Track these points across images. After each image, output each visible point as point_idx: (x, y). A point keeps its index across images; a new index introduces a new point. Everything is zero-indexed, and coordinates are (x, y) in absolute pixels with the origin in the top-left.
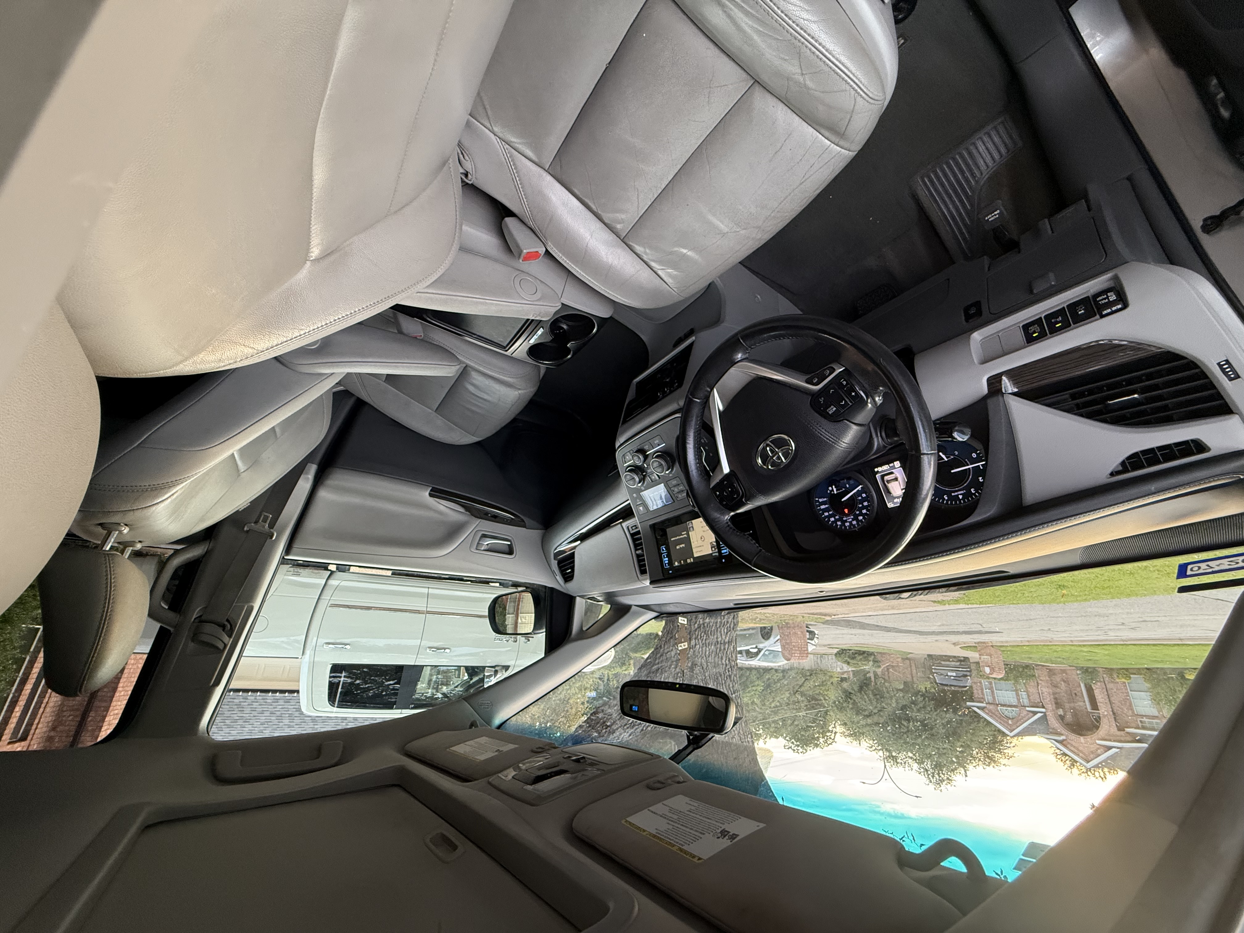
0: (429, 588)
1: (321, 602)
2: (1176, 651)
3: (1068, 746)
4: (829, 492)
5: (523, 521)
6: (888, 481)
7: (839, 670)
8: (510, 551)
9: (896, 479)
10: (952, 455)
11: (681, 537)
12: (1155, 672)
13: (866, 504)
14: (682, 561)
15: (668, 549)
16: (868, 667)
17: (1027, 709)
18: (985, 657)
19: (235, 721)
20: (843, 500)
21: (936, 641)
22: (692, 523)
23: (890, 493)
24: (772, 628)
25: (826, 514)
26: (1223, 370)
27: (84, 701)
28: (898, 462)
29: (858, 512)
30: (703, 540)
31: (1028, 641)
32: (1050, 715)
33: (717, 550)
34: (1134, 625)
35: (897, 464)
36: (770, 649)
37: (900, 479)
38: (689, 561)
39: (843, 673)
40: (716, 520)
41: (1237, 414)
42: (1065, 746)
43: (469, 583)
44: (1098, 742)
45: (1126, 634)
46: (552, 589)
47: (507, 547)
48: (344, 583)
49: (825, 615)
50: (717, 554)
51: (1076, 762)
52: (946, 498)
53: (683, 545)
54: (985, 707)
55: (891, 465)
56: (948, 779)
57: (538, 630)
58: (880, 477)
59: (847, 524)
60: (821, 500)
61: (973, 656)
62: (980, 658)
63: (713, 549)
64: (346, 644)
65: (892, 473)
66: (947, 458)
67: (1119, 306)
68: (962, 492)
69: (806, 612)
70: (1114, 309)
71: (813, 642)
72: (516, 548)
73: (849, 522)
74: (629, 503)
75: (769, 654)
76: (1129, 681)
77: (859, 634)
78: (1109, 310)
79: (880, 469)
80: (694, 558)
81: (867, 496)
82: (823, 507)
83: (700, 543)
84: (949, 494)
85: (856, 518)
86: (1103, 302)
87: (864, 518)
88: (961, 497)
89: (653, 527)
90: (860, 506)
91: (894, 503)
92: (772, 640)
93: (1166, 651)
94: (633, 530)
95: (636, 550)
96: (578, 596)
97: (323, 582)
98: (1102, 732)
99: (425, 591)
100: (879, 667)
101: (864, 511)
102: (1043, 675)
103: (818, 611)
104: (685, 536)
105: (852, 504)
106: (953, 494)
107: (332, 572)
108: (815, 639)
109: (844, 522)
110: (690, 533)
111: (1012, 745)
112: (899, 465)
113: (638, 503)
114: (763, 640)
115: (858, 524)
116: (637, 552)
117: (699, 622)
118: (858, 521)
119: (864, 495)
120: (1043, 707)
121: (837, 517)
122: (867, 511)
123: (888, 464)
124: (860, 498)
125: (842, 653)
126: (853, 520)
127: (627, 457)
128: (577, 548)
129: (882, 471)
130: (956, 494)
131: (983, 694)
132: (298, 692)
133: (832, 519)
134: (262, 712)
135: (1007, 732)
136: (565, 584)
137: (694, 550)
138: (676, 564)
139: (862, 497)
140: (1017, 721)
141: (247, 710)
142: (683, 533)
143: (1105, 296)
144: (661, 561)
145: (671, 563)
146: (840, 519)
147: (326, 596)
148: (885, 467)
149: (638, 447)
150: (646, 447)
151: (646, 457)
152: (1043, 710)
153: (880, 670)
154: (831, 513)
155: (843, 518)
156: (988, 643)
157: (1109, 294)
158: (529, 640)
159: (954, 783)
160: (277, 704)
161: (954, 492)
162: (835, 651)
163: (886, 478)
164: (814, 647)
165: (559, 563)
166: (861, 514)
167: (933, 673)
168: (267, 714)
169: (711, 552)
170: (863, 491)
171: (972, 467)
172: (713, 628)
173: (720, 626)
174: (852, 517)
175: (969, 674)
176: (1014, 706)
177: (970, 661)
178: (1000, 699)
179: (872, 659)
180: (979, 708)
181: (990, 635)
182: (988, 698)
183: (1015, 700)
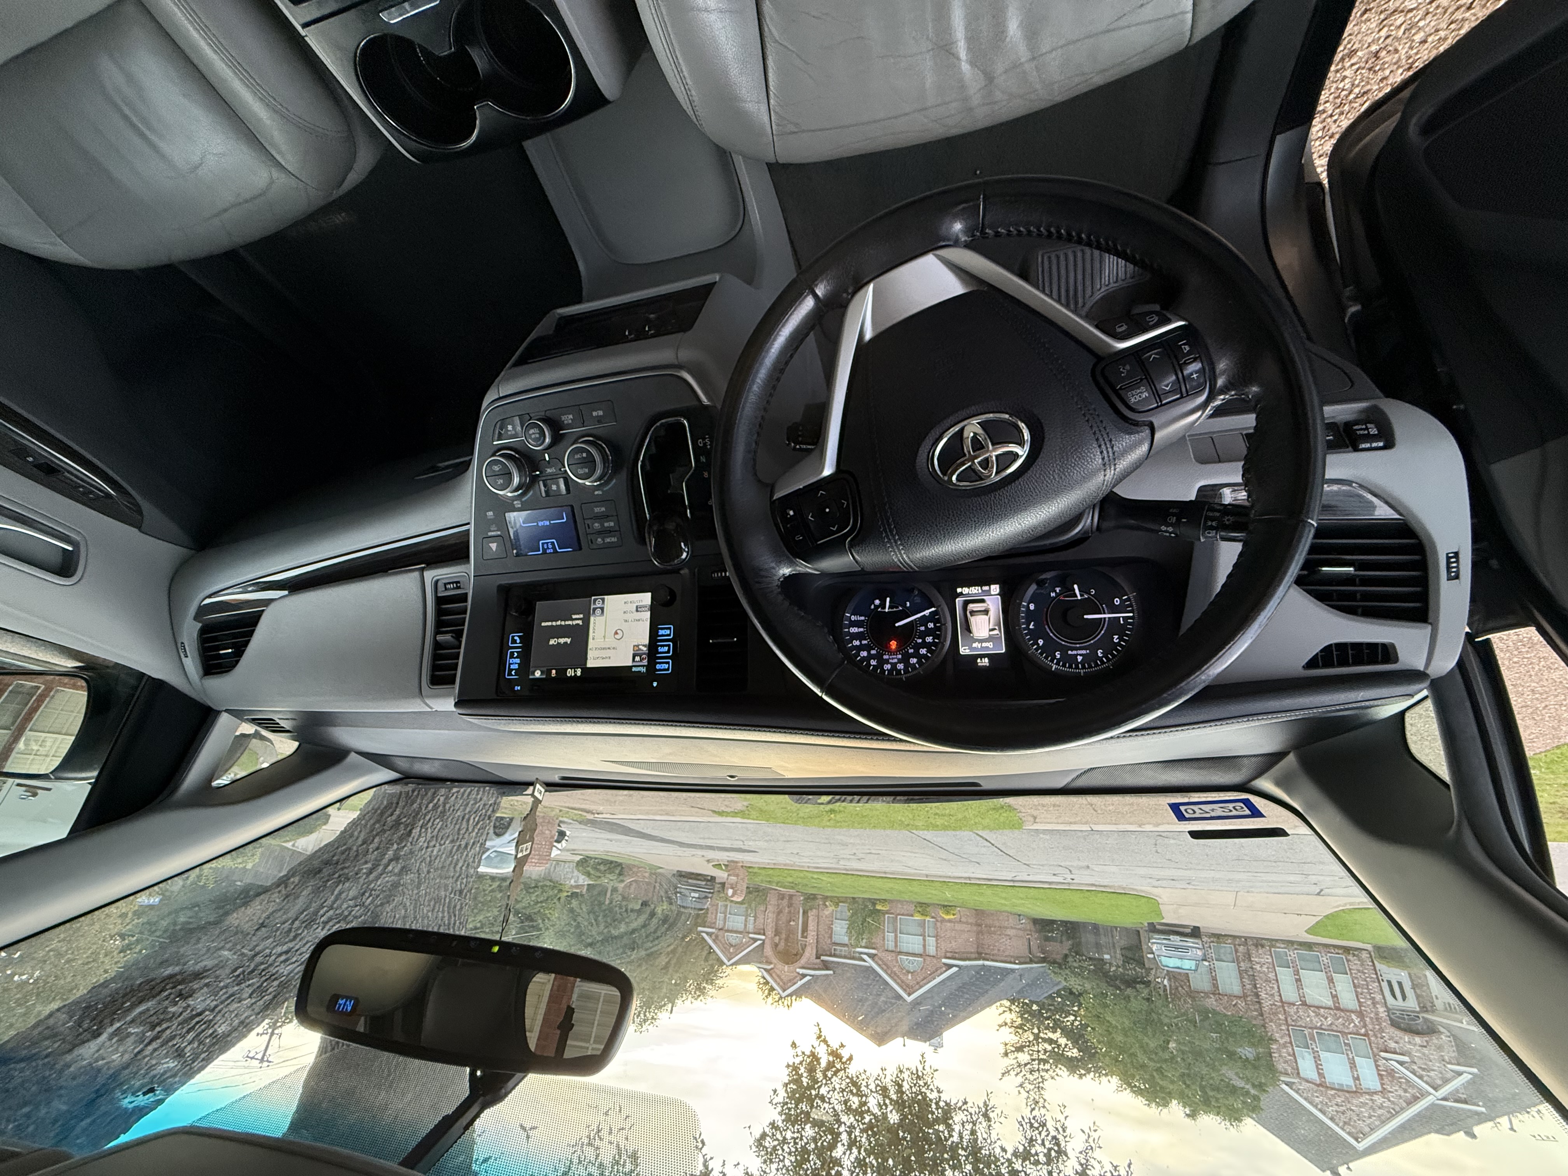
2: (879, 883)
3: (774, 975)
4: (873, 607)
5: (140, 512)
6: (973, 613)
7: (572, 882)
8: (65, 567)
9: (986, 612)
10: (1087, 593)
11: (570, 623)
12: (858, 902)
13: (929, 639)
14: (554, 672)
15: (527, 641)
16: (608, 881)
17: (751, 936)
18: (733, 879)
20: (897, 625)
21: (693, 855)
22: (603, 600)
23: (970, 631)
24: (512, 819)
25: (856, 643)
26: (1448, 563)
28: (997, 586)
29: (911, 651)
30: (618, 637)
32: (768, 942)
33: (645, 662)
34: (861, 856)
35: (995, 589)
36: (499, 850)
37: (992, 613)
38: (570, 673)
39: (577, 887)
40: (763, 573)
41: (1431, 624)
42: (771, 975)
44: (798, 970)
45: (855, 865)
46: (160, 684)
47: (60, 553)
49: (588, 812)
50: (643, 670)
51: (774, 990)
52: (1058, 656)
53: (569, 640)
54: (713, 933)
55: (986, 588)
56: (653, 1018)
57: (74, 770)
58: (961, 604)
59: (887, 667)
60: (853, 618)
61: (721, 875)
62: (727, 879)
63: (637, 659)
65: (983, 601)
66: (1081, 595)
67: (1381, 444)
68: (1084, 652)
69: (567, 805)
70: (1374, 445)
71: (559, 845)
72: (86, 566)
73: (891, 663)
74: (468, 530)
75: (496, 857)
76: (837, 909)
77: (616, 841)
78: (1368, 445)
79: (966, 590)
80: (585, 670)
81: (937, 628)
82: (854, 630)
83: (610, 641)
84: (1064, 650)
85: (905, 659)
86: (1362, 432)
87: (918, 662)
88: (1080, 658)
89: (505, 591)
90: (920, 641)
91: (971, 649)
92: (507, 837)
93: (872, 882)
94: (446, 589)
95: (437, 631)
96: (227, 711)
98: (803, 961)
100: (622, 881)
101: (923, 651)
102: (773, 900)
103: (583, 806)
104: (580, 622)
105: (907, 635)
106: (1070, 652)
108: (564, 842)
109: (882, 662)
110: (592, 619)
111: (726, 974)
112: (998, 591)
113: (490, 534)
114: (494, 837)
115: (906, 671)
116: (440, 638)
117: (439, 800)
118: (907, 664)
119: (931, 625)
120: (764, 934)
121: (873, 652)
122: (927, 652)
123: (981, 585)
124: (923, 628)
125: (584, 863)
126: (900, 661)
127: (510, 427)
128: (272, 606)
129: (968, 595)
130: (1075, 652)
131: (716, 918)
133: (864, 654)
135: (725, 961)
136: (201, 679)
137: (591, 654)
138: (538, 674)
139: (926, 627)
140: (739, 947)
142: (574, 617)
143: (1364, 427)
144: (502, 662)
145: (525, 667)
146: (878, 657)
148: (975, 590)
149: (548, 414)
150: (568, 419)
151: (557, 439)
152: (763, 937)
153: (622, 885)
154: (864, 642)
155: (883, 655)
156: (741, 862)
157: (1369, 426)
158: (35, 795)
159: (657, 1023)
161: (1072, 649)
162: (578, 858)
163: (971, 607)
164: (559, 852)
165: (203, 631)
166: (916, 655)
167: (676, 893)
169: (630, 664)
170: (932, 617)
171: (1109, 618)
172: (459, 813)
173: (470, 812)
174: (900, 656)
175: (710, 895)
176: (740, 933)
177: (717, 881)
178: (729, 925)
179: (617, 872)
180: (707, 933)
181: (746, 854)
182: (719, 923)
183: (743, 926)
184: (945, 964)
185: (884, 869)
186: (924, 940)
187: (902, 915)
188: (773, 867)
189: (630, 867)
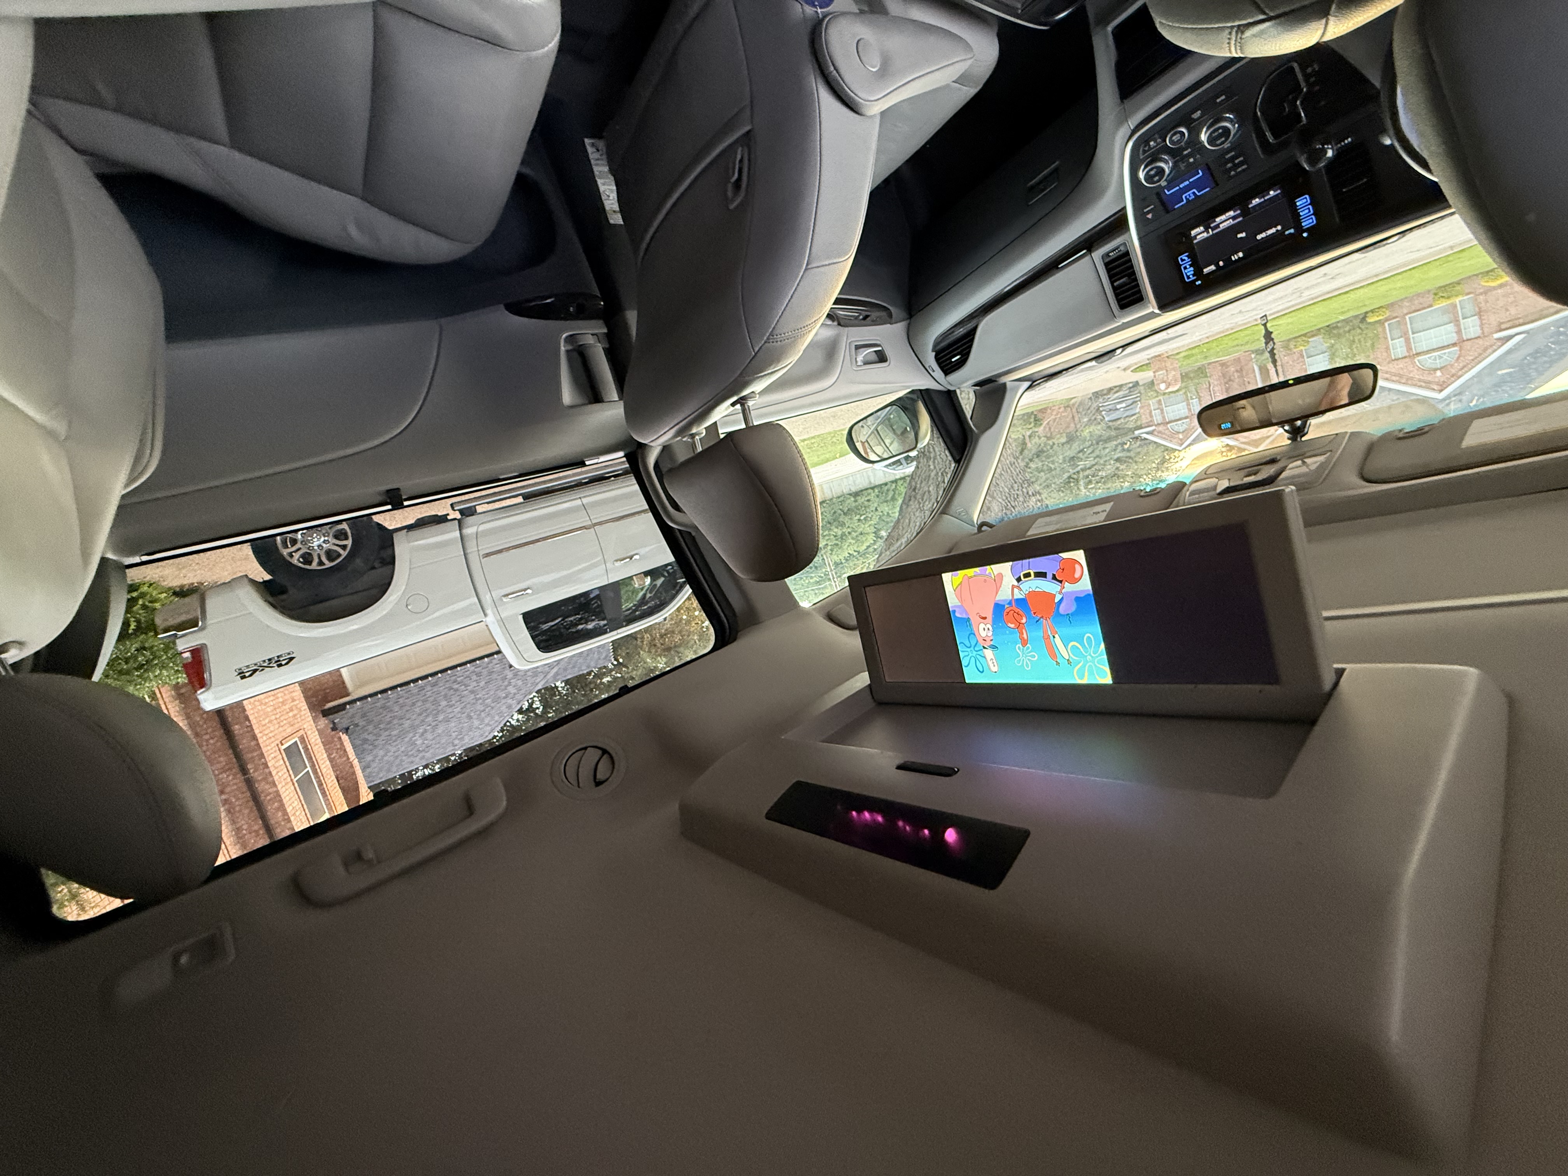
0: (580, 498)
1: (470, 556)
5: (891, 314)
8: (881, 358)
12: (1337, 327)
14: (1222, 264)
15: (1194, 255)
16: (1025, 432)
18: (1161, 373)
19: (390, 722)
21: (1107, 372)
27: (231, 759)
31: (1208, 337)
33: (1293, 225)
38: (1235, 259)
43: (613, 479)
48: (482, 528)
50: (1293, 230)
54: (1154, 430)
61: (1145, 375)
62: (1155, 376)
64: (525, 590)
72: (889, 353)
76: (1306, 348)
80: (1246, 250)
89: (1167, 233)
94: (1112, 256)
95: (1113, 280)
97: (457, 534)
99: (578, 502)
102: (1217, 371)
107: (459, 521)
131: (1152, 416)
132: (499, 652)
134: (414, 704)
135: (1176, 449)
136: (946, 376)
138: (1209, 269)
141: (396, 708)
144: (1180, 275)
145: (1199, 270)
147: (472, 548)
156: (1163, 354)
160: (423, 692)
165: (936, 355)
168: (419, 704)
169: (1281, 230)
175: (1138, 399)
176: (1186, 418)
177: (1141, 383)
178: (1170, 416)
179: (1032, 420)
180: (1147, 433)
181: (1171, 342)
182: (1157, 418)
183: (1186, 410)
184: (1499, 339)
185: (1374, 272)
186: (1458, 325)
187: (1410, 313)
188: (1207, 340)
189: (1043, 411)
